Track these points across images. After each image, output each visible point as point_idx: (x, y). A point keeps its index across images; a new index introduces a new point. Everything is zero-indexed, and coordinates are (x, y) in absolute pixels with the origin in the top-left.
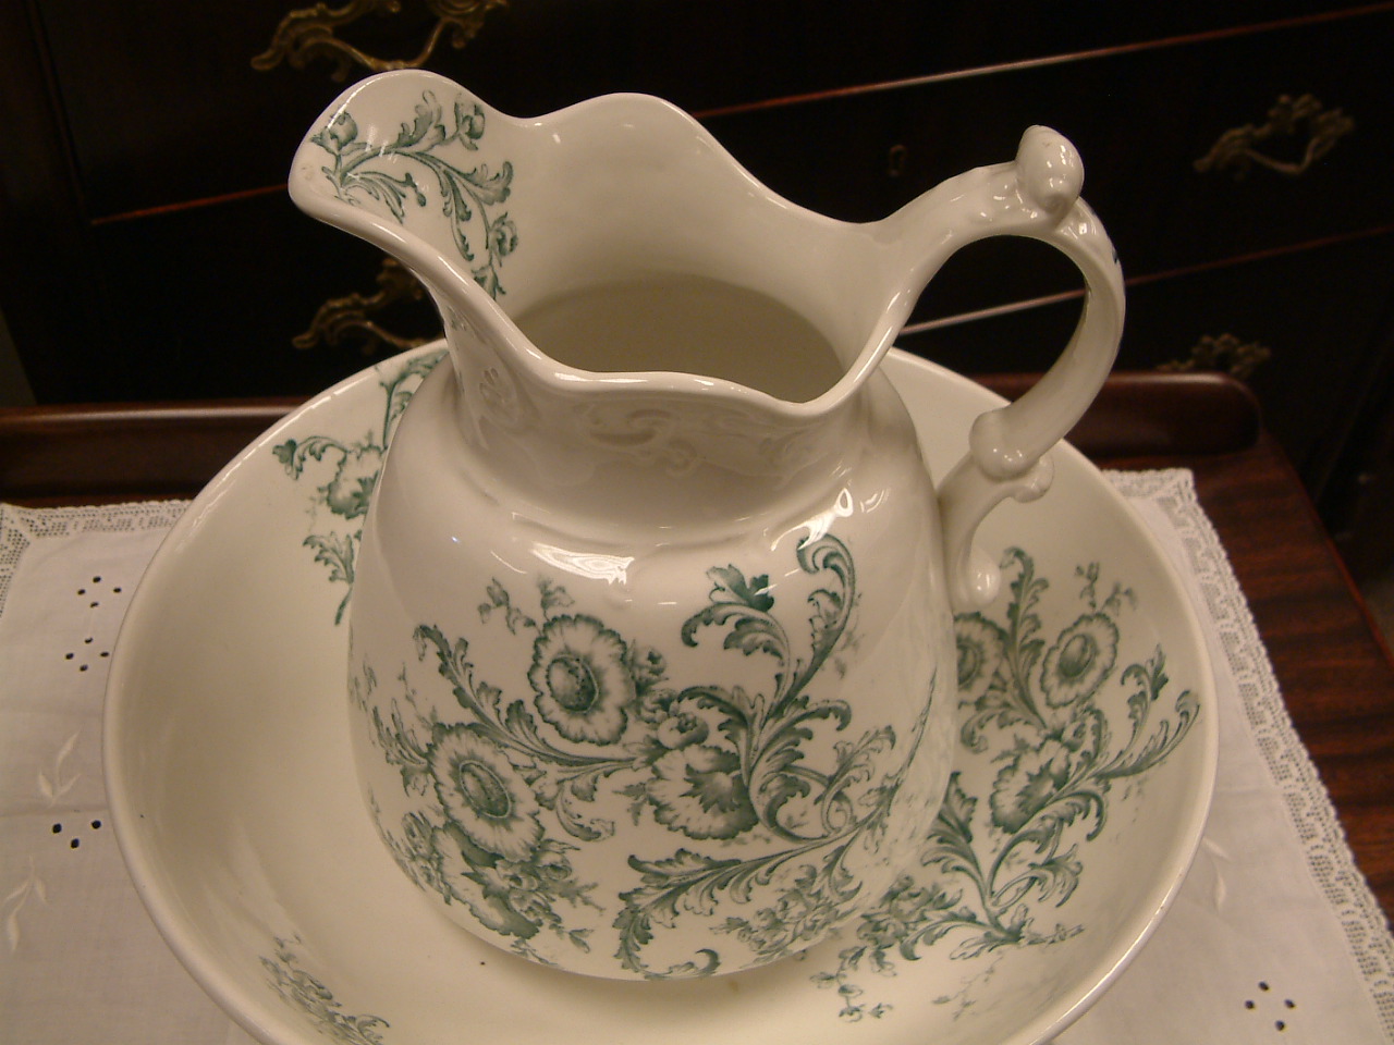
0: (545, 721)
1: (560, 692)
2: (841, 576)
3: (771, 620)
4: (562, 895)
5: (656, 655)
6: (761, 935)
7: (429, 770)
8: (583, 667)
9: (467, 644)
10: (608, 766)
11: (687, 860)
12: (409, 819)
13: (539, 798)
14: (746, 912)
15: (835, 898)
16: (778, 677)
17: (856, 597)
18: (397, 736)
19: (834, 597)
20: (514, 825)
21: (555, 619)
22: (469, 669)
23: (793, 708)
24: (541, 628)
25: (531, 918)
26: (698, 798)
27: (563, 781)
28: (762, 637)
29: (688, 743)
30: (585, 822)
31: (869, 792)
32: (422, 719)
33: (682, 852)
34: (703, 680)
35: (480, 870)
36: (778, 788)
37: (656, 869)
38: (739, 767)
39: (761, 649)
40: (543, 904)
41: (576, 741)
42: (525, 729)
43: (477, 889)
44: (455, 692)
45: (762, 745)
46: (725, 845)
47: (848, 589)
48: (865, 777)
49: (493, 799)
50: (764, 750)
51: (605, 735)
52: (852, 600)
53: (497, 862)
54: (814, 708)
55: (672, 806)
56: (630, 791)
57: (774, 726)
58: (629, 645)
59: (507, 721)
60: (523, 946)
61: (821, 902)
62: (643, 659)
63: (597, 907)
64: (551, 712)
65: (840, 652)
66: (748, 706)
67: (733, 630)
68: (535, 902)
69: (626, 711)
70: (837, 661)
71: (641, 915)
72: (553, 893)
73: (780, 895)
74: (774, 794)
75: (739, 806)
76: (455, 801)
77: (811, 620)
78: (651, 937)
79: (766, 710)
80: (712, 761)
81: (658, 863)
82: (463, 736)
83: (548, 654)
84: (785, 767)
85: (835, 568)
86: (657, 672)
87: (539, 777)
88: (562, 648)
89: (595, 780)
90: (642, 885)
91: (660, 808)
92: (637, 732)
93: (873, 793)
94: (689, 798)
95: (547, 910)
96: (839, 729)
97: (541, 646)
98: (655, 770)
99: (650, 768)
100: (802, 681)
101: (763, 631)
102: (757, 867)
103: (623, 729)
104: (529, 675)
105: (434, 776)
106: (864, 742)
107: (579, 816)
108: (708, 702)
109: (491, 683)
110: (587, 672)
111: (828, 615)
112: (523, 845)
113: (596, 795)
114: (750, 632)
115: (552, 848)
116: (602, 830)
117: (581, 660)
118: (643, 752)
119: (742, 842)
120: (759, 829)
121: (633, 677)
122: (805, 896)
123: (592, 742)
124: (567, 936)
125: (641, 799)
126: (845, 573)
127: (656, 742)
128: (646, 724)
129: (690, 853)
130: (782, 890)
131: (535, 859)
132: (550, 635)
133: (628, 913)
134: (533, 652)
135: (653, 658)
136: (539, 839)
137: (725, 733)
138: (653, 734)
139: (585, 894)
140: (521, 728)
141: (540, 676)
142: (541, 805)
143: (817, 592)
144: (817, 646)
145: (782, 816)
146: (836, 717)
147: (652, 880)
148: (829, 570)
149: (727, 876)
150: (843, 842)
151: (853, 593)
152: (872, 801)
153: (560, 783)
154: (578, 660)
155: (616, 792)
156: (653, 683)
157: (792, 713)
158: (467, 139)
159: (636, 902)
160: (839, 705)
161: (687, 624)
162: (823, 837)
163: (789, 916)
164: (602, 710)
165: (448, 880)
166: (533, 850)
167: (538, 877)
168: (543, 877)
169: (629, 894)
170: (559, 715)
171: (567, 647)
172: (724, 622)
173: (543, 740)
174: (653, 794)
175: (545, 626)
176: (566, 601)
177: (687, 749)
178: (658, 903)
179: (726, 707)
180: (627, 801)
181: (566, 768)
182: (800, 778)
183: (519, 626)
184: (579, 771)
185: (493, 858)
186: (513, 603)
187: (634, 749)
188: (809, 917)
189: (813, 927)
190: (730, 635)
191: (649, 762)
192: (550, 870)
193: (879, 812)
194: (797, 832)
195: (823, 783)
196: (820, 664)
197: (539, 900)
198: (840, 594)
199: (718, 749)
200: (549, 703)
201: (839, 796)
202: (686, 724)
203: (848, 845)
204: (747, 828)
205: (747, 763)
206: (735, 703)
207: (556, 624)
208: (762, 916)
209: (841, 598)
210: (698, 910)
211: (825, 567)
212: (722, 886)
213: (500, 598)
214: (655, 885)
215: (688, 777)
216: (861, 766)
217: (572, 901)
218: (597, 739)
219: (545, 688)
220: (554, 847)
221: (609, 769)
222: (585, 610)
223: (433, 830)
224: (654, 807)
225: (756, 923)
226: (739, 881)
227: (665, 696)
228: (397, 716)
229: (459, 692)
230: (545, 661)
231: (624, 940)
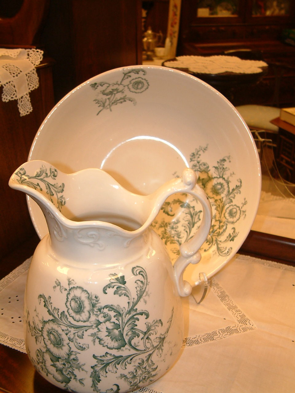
0: (70, 316)
1: (73, 308)
2: (144, 277)
3: (126, 287)
4: (76, 368)
5: (97, 296)
6: (131, 380)
7: (42, 335)
8: (79, 300)
9: (50, 297)
10: (86, 328)
11: (108, 355)
12: (37, 352)
13: (69, 339)
14: (126, 372)
15: (151, 370)
16: (128, 303)
17: (148, 283)
18: (34, 327)
19: (142, 282)
20: (63, 348)
21: (72, 288)
22: (51, 304)
23: (133, 312)
24: (68, 291)
25: (69, 376)
26: (110, 337)
27: (75, 333)
28: (124, 292)
29: (106, 321)
30: (81, 345)
31: (156, 338)
32: (40, 321)
33: (107, 353)
34: (109, 303)
35: (55, 363)
36: (131, 334)
37: (100, 358)
38: (120, 328)
39: (123, 295)
40: (72, 371)
41: (78, 321)
42: (65, 319)
43: (54, 369)
44: (48, 311)
45: (125, 322)
46: (118, 351)
47: (146, 280)
48: (155, 333)
49: (58, 341)
50: (126, 323)
51: (85, 319)
52: (147, 283)
53: (59, 360)
54: (138, 312)
55: (103, 339)
56: (93, 335)
57: (128, 317)
58: (90, 294)
59: (61, 317)
60: (67, 386)
61: (146, 371)
62: (94, 298)
63: (85, 371)
64: (71, 314)
65: (144, 297)
66: (121, 311)
67: (116, 289)
68: (69, 371)
69: (90, 312)
70: (144, 299)
71: (97, 373)
72: (74, 368)
73: (135, 367)
74: (130, 336)
75: (121, 339)
76: (48, 343)
77: (136, 288)
78: (101, 380)
79: (126, 312)
80: (113, 326)
81: (101, 357)
82: (50, 323)
83: (70, 297)
84: (132, 328)
85: (142, 275)
86: (97, 301)
87: (69, 333)
88: (74, 295)
89: (83, 332)
90: (97, 364)
91: (100, 340)
92: (93, 318)
93: (158, 338)
94: (108, 337)
95: (73, 373)
96: (146, 318)
97: (68, 296)
98: (98, 329)
99: (97, 328)
100: (135, 304)
101: (124, 290)
102: (127, 358)
103: (90, 317)
104: (66, 304)
105: (43, 337)
106: (154, 323)
107: (80, 343)
108: (111, 309)
109: (56, 308)
110: (80, 302)
111: (140, 286)
112: (66, 353)
113: (83, 337)
114: (120, 290)
115: (73, 354)
116: (86, 347)
117: (78, 298)
118: (95, 323)
119: (123, 350)
120: (127, 346)
121: (91, 303)
122: (141, 368)
123: (82, 321)
124: (78, 381)
125: (95, 337)
126: (145, 276)
127: (98, 321)
128: (95, 316)
129: (109, 354)
130: (135, 366)
131: (69, 357)
132: (70, 292)
133: (94, 373)
134: (66, 297)
135: (96, 297)
136: (70, 351)
137: (116, 318)
138: (97, 319)
139: (82, 367)
140: (64, 319)
141: (68, 304)
142: (70, 341)
143: (137, 280)
144: (138, 295)
145: (133, 342)
146: (145, 315)
147: (99, 362)
148: (140, 275)
149: (119, 361)
150: (151, 352)
151: (147, 282)
152: (158, 341)
153: (74, 334)
154: (77, 299)
155: (88, 336)
156: (96, 304)
157: (133, 313)
158: (53, 177)
159: (96, 369)
160: (146, 312)
161: (104, 288)
162: (145, 350)
163: (137, 374)
164: (84, 312)
165: (47, 368)
166: (68, 355)
167: (70, 363)
168: (71, 363)
169: (94, 366)
170: (73, 314)
171: (75, 295)
172: (113, 288)
173: (70, 322)
174: (98, 336)
175: (69, 290)
176: (74, 283)
177: (106, 323)
178: (102, 369)
179: (115, 311)
180: (92, 338)
181: (76, 329)
182: (137, 332)
183: (63, 290)
184: (79, 330)
185: (58, 359)
186: (61, 285)
187: (92, 323)
188: (143, 375)
189: (145, 379)
190: (115, 291)
191: (97, 327)
192: (73, 361)
193: (160, 345)
194: (137, 348)
195: (143, 334)
196: (140, 300)
197: (70, 370)
198: (143, 281)
199: (114, 323)
200: (71, 311)
201: (148, 338)
202: (106, 315)
203: (152, 353)
204: (124, 346)
205: (122, 327)
206: (118, 309)
207: (72, 289)
208: (130, 374)
209: (144, 282)
210: (112, 371)
211: (139, 274)
212: (118, 364)
213: (58, 284)
214: (100, 363)
215: (107, 331)
216: (153, 330)
217: (79, 370)
218: (83, 321)
219: (69, 307)
220: (74, 353)
221: (86, 329)
222: (79, 285)
223: (43, 353)
224: (99, 340)
225: (129, 376)
226: (123, 362)
227: (100, 308)
228: (34, 322)
229: (49, 311)
230: (69, 300)
231: (93, 381)
